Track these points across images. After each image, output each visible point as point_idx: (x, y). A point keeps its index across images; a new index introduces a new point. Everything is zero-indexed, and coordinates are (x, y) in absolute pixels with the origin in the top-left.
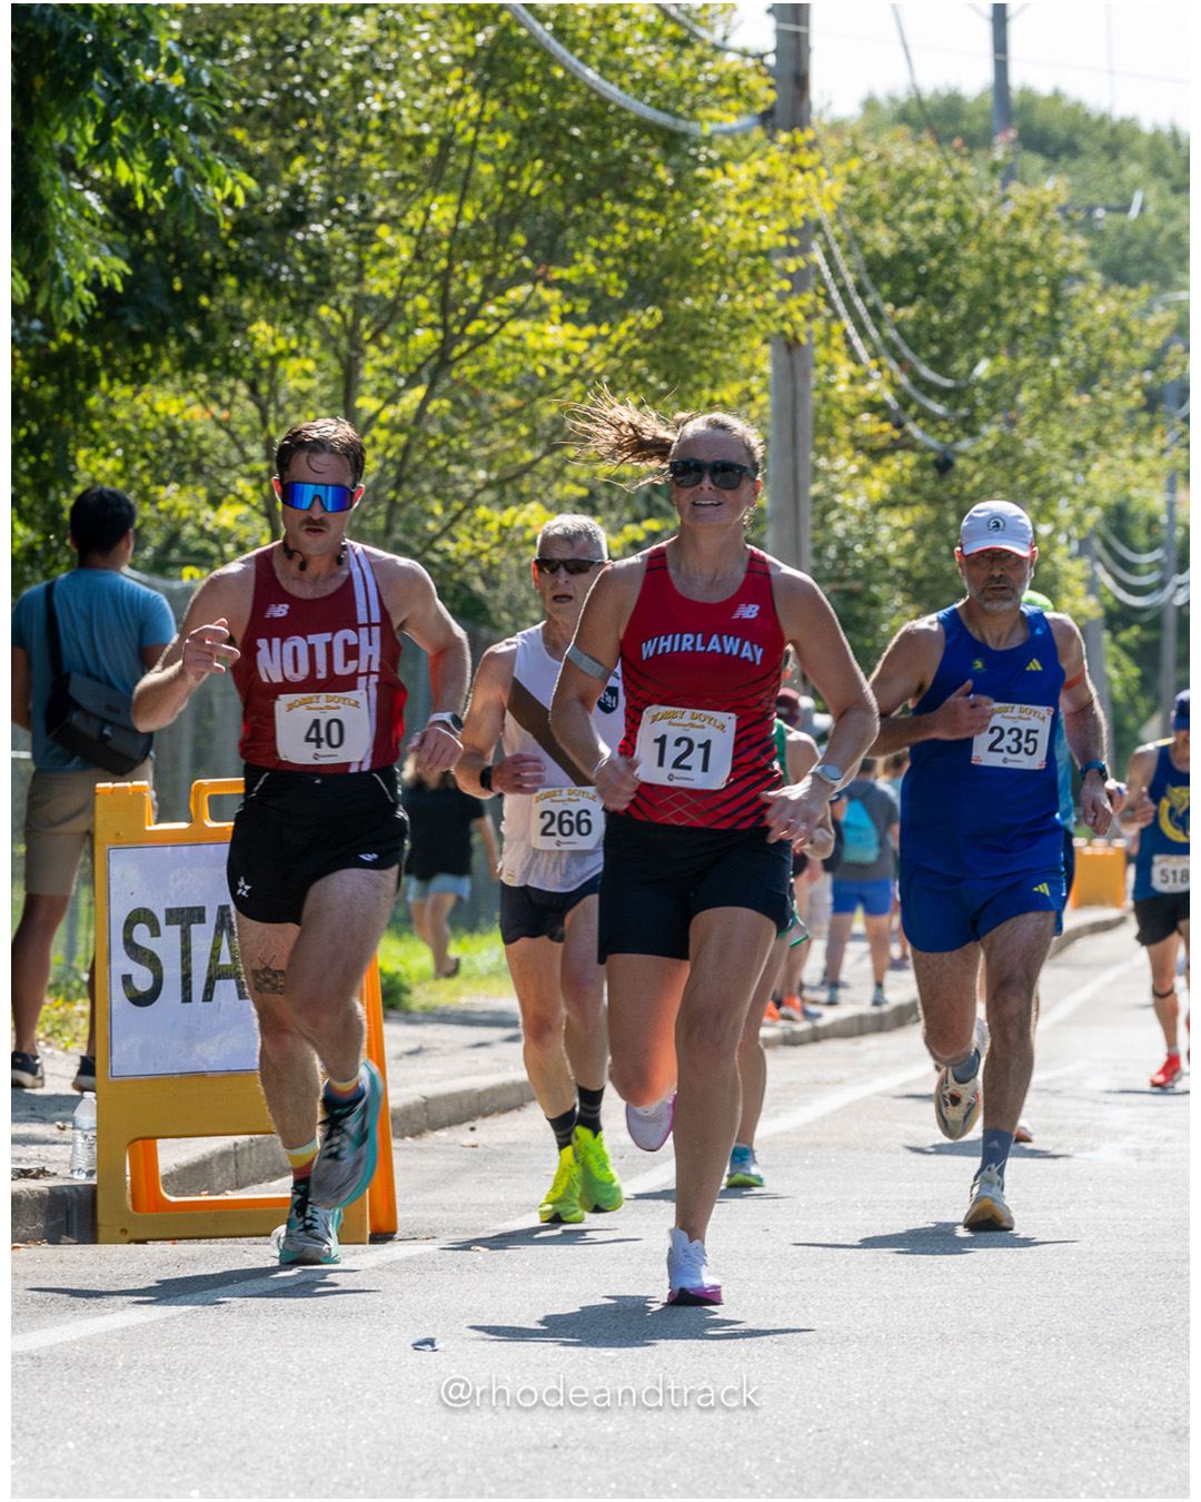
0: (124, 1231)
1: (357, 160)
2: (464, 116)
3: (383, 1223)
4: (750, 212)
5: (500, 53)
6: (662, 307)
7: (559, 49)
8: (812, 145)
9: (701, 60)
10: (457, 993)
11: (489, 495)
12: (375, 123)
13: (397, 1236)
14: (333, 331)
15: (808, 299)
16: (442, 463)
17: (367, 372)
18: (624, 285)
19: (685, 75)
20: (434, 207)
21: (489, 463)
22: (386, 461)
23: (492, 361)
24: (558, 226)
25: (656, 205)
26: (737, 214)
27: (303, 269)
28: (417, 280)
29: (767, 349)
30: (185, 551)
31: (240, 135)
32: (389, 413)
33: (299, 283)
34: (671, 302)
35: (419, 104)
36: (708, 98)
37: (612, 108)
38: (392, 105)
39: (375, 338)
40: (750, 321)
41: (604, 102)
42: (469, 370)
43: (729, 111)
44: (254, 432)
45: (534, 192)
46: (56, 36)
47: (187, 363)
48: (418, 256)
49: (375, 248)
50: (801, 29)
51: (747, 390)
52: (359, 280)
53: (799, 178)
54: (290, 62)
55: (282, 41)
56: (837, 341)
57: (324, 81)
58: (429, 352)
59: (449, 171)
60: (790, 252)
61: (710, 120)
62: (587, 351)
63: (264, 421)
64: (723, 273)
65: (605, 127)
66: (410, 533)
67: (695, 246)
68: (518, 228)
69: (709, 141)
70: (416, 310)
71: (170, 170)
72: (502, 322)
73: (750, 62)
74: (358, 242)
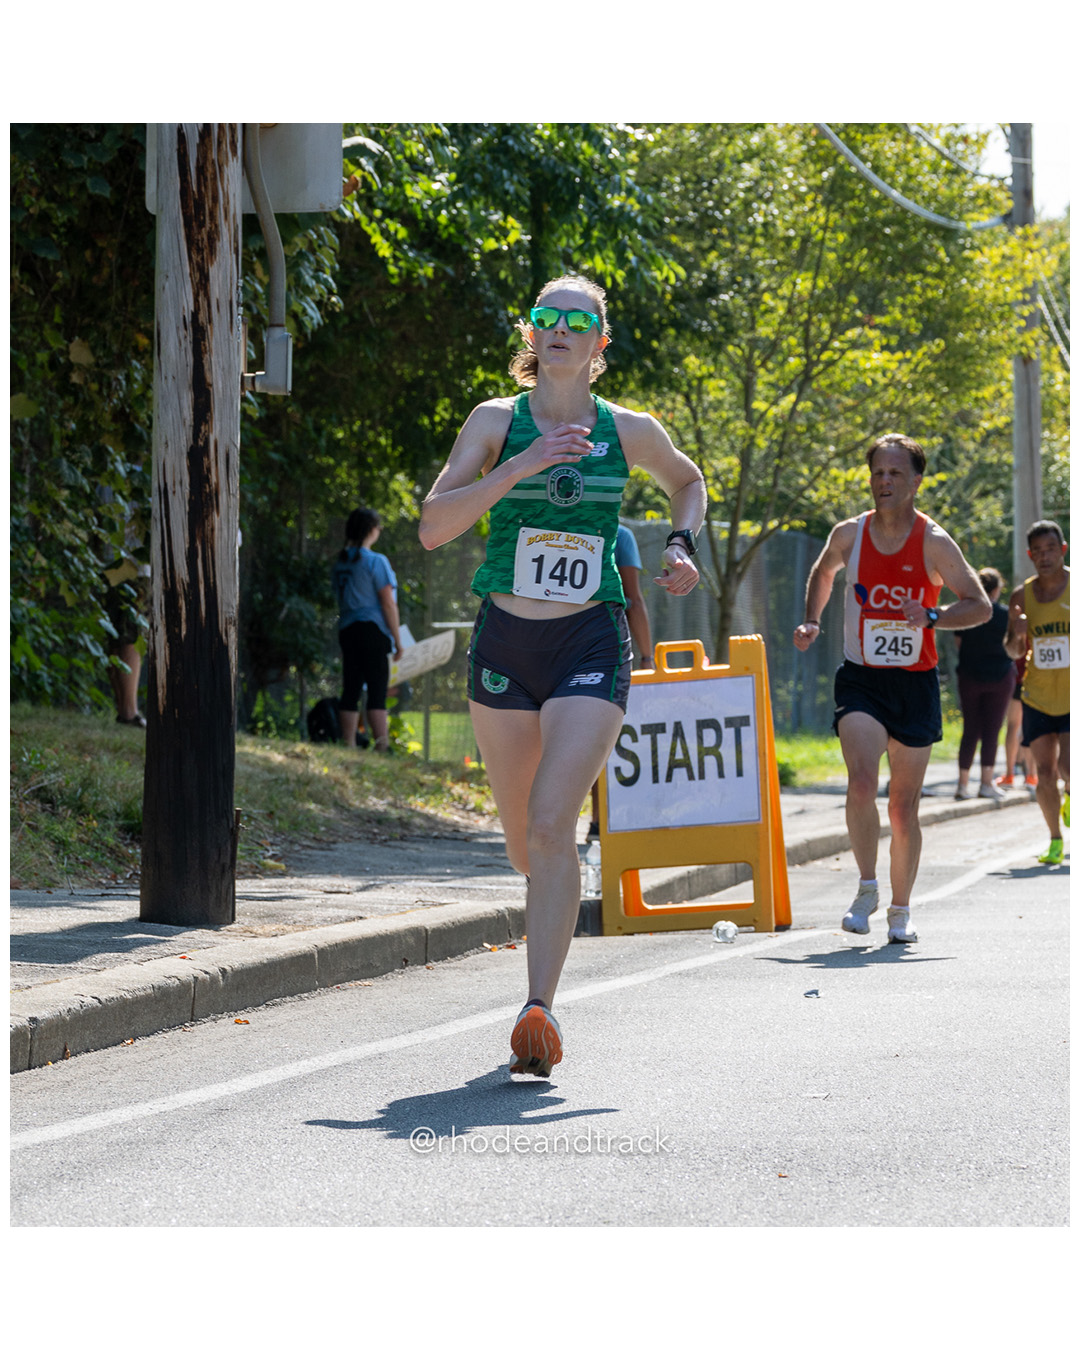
0: (620, 928)
1: (749, 254)
2: (815, 223)
3: (783, 919)
4: (999, 278)
5: (839, 182)
6: (944, 339)
7: (875, 179)
8: (1037, 236)
9: (964, 183)
10: (825, 774)
11: (837, 462)
12: (759, 230)
13: (792, 927)
14: (737, 361)
15: (1037, 332)
16: (808, 441)
17: (760, 386)
18: (920, 326)
19: (955, 192)
20: (799, 281)
21: (837, 441)
22: (772, 441)
23: (837, 377)
24: (877, 289)
25: (939, 275)
26: (990, 280)
27: (716, 323)
28: (789, 327)
29: (1010, 364)
30: (646, 502)
31: (674, 239)
32: (773, 411)
33: (714, 331)
34: (949, 336)
35: (787, 217)
36: (970, 206)
37: (910, 215)
38: (770, 218)
39: (763, 364)
40: (1000, 348)
41: (905, 211)
42: (824, 382)
43: (983, 213)
44: (688, 426)
45: (862, 269)
46: (557, 177)
47: (647, 383)
48: (789, 311)
49: (763, 308)
50: (1027, 161)
51: (998, 391)
52: (753, 329)
53: (1029, 256)
54: (705, 193)
55: (700, 180)
56: (1054, 357)
57: (727, 205)
58: (797, 372)
59: (807, 258)
60: (1024, 302)
61: (972, 220)
62: (898, 368)
63: (695, 419)
64: (982, 317)
65: (906, 227)
66: (789, 486)
67: (964, 300)
68: (852, 292)
69: (969, 234)
70: (789, 346)
71: (627, 260)
72: (843, 352)
73: (995, 183)
74: (750, 305)
